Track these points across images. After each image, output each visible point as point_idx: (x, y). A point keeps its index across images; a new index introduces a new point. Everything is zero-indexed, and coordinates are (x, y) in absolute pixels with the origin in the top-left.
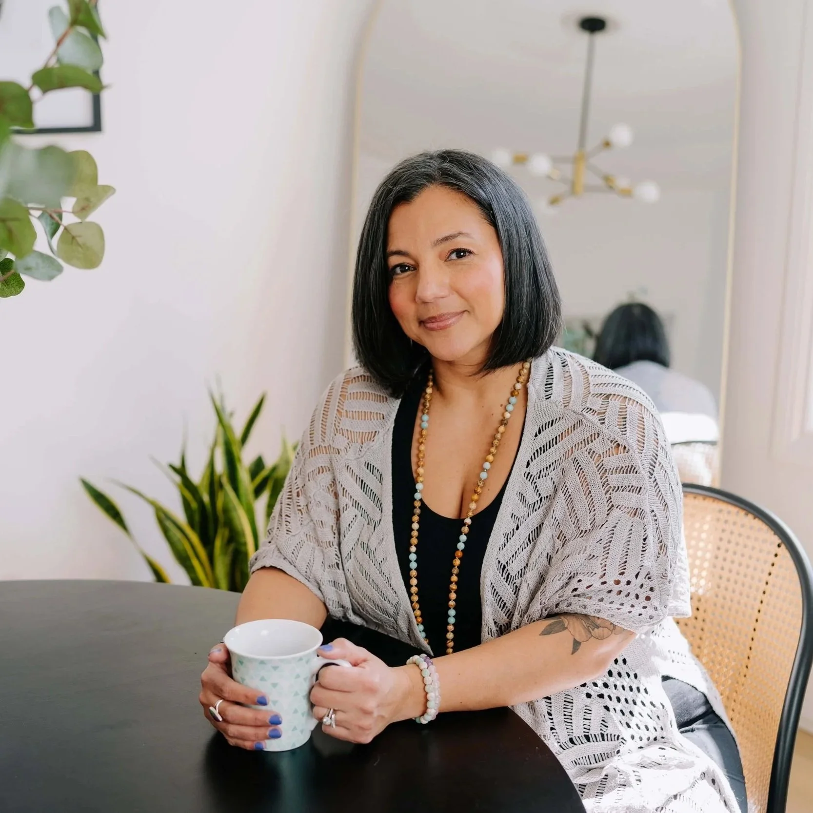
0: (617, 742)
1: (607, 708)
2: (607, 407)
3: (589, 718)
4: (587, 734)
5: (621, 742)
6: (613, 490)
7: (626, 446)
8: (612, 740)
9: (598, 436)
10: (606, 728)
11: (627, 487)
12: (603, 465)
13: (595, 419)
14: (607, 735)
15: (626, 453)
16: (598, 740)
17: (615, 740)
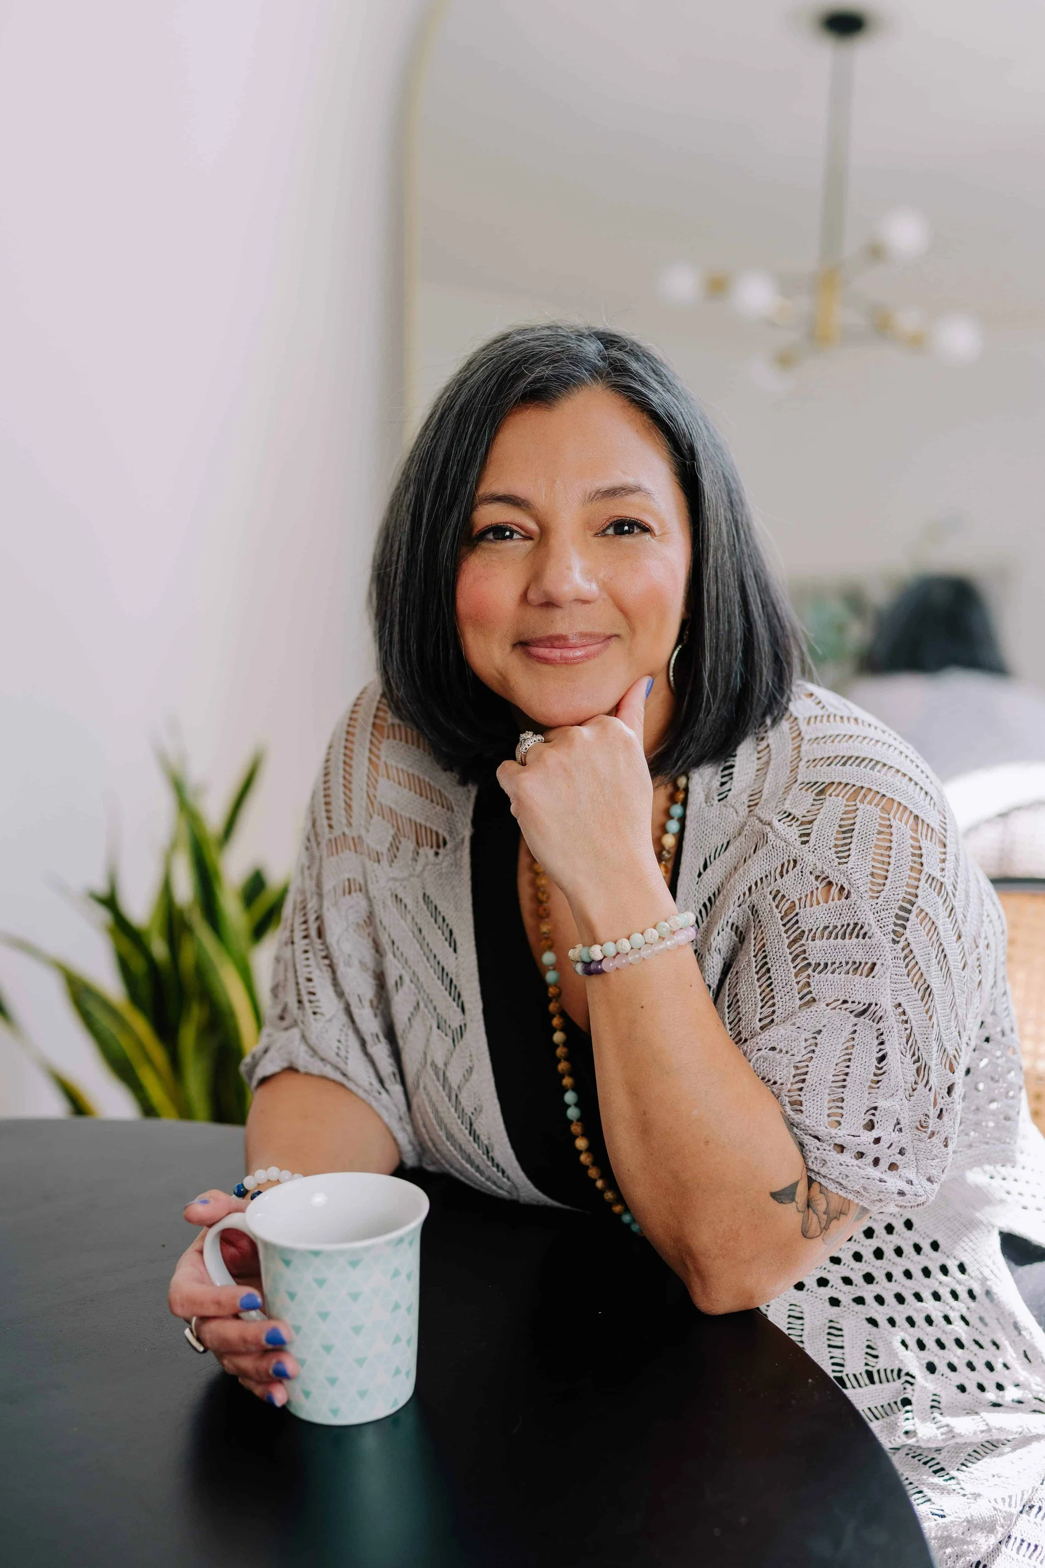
0: (898, 1383)
1: (873, 1322)
2: (819, 809)
3: (840, 1344)
4: (839, 1375)
5: (907, 1382)
6: (814, 971)
7: (845, 885)
8: (888, 1381)
9: (794, 866)
10: (875, 1360)
11: (844, 964)
12: (797, 922)
13: (792, 833)
14: (878, 1371)
15: (843, 899)
16: (862, 1383)
17: (894, 1380)
